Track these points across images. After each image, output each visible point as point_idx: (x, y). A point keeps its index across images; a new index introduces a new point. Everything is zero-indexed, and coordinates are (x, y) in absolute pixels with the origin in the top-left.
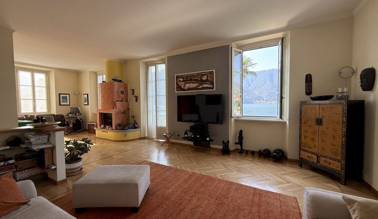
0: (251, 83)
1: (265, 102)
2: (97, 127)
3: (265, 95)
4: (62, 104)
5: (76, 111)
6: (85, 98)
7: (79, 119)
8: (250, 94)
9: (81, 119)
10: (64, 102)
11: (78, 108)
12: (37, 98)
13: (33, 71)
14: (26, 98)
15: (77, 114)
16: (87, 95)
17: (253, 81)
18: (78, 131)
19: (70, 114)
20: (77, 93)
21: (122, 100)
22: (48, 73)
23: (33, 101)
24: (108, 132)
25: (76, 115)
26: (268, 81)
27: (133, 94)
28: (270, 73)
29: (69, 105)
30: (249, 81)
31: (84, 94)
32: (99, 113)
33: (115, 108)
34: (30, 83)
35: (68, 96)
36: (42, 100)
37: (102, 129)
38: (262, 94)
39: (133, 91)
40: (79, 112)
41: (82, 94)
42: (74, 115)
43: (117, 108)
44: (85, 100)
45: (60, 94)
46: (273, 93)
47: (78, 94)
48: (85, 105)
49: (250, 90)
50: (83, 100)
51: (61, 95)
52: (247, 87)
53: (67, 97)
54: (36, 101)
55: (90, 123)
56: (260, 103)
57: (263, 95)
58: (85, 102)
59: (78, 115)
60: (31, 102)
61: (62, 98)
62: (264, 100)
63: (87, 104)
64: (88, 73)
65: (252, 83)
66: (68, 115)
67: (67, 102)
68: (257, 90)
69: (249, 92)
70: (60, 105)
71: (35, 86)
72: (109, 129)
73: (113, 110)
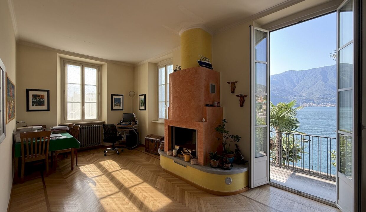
0: (296, 84)
1: (316, 105)
2: (163, 151)
3: (316, 96)
4: (114, 108)
5: (130, 118)
6: (141, 100)
7: (134, 129)
8: (295, 95)
9: (136, 130)
10: (117, 105)
11: (134, 114)
12: (86, 100)
13: (83, 65)
14: (74, 101)
15: (132, 123)
16: (144, 96)
17: (300, 81)
18: (132, 148)
19: (123, 121)
20: (132, 93)
21: (213, 102)
22: (100, 67)
23: (82, 104)
24: (187, 166)
25: (130, 124)
26: (320, 81)
27: (233, 92)
28: (324, 71)
29: (122, 110)
30: (295, 81)
31: (140, 95)
32: (169, 126)
33: (204, 120)
34: (79, 81)
35: (121, 97)
36: (92, 103)
37: (173, 157)
38: (312, 95)
39: (233, 86)
40: (134, 120)
41: (137, 95)
42: (127, 123)
43: (207, 121)
44: (141, 103)
45: (112, 95)
46: (327, 94)
47: (133, 95)
48: (140, 110)
49: (295, 92)
50: (139, 103)
51: (114, 97)
52: (292, 87)
53: (120, 99)
54: (86, 104)
55: (148, 138)
56: (309, 106)
57: (313, 97)
58: (141, 106)
59: (133, 125)
60: (79, 105)
61: (114, 100)
62: (315, 103)
63: (144, 108)
64: (147, 66)
65: (298, 83)
66: (120, 124)
67: (120, 106)
68: (304, 91)
69: (294, 94)
70: (112, 110)
71: (84, 85)
72: (190, 161)
73: (199, 125)
